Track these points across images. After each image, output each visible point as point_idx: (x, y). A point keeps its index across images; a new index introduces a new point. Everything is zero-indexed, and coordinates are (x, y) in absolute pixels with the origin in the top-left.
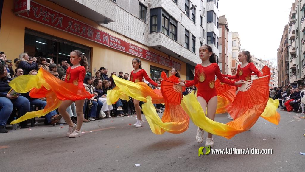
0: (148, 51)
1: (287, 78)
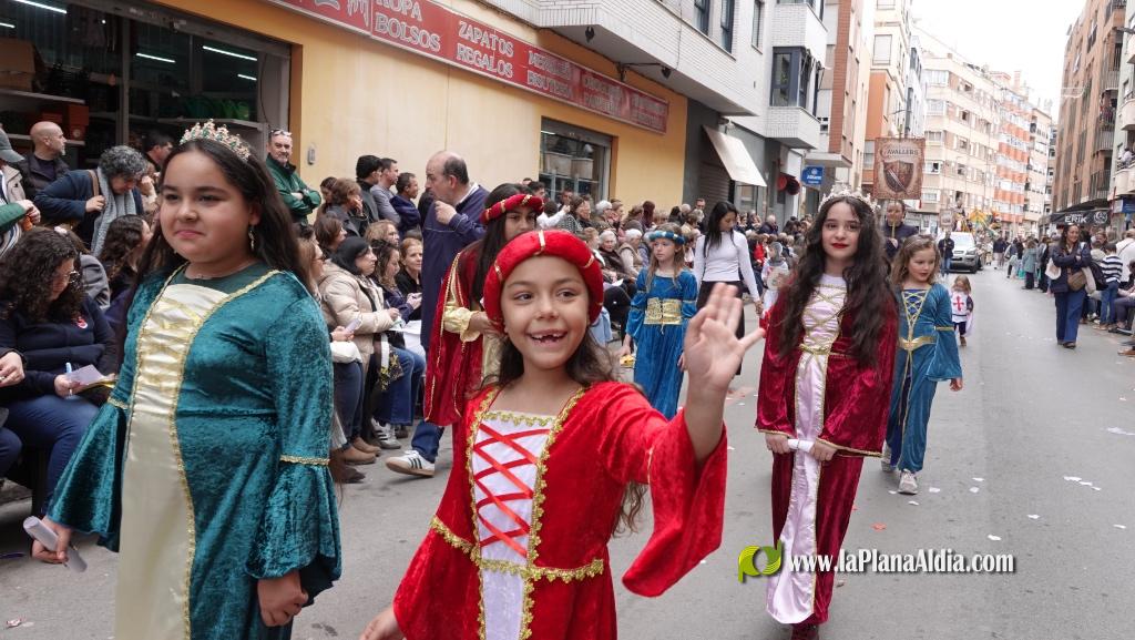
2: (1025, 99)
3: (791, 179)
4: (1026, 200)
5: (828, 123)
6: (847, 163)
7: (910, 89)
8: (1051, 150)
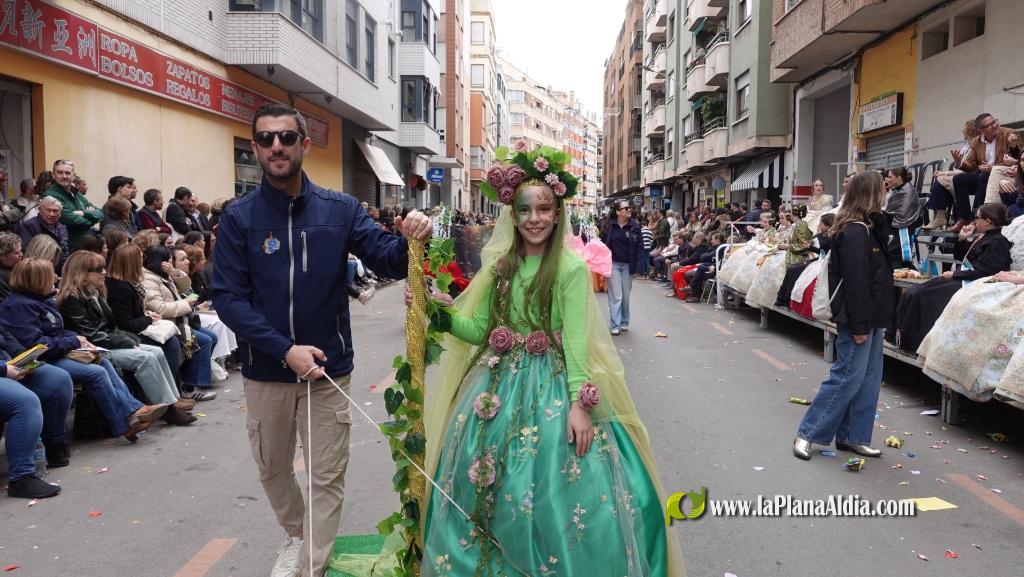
0: (227, 83)
1: (634, 163)
2: (578, 112)
3: (420, 178)
4: (584, 188)
5: (444, 134)
6: (460, 165)
7: (499, 106)
8: (599, 150)
